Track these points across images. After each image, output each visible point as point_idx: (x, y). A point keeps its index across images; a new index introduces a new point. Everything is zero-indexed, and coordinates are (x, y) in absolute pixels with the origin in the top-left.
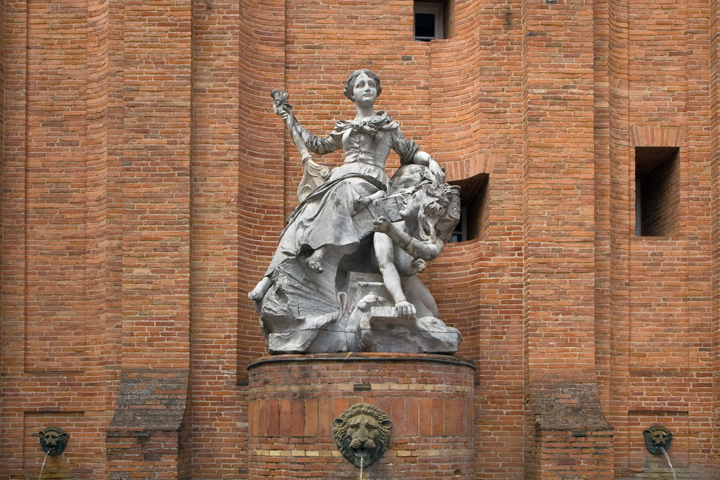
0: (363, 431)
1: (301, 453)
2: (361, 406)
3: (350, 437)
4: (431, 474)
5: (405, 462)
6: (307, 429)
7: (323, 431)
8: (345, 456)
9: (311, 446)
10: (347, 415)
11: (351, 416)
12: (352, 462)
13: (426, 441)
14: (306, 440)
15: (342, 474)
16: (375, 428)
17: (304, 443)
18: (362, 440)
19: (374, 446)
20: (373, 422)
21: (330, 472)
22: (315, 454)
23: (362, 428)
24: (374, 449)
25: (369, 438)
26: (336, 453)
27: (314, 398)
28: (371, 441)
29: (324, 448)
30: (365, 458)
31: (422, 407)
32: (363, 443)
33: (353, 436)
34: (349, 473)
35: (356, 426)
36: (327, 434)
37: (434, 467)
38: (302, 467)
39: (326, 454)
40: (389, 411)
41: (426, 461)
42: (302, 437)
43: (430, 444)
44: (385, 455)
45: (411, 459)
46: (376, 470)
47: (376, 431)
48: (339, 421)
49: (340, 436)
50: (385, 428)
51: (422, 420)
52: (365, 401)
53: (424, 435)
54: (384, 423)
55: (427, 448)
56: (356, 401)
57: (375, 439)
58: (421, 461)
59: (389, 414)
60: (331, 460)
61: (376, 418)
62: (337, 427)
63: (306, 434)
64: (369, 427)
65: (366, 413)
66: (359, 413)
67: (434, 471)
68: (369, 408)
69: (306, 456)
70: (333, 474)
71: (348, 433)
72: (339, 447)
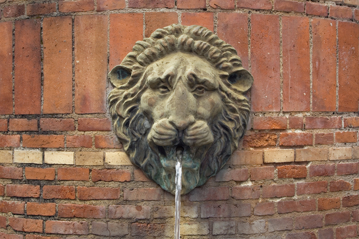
0: (183, 97)
1: (32, 156)
2: (177, 32)
3: (148, 115)
4: (334, 204)
5: (281, 176)
6: (46, 95)
7: (85, 100)
8: (136, 165)
9: (57, 139)
10: (141, 56)
11: (151, 58)
12: (154, 180)
13: (326, 124)
14: (45, 123)
15: (130, 211)
16: (212, 89)
17: (40, 131)
18: (180, 122)
19: (211, 138)
20: (208, 73)
21: (102, 206)
22: (65, 158)
23: (180, 87)
24: (209, 147)
25: (198, 116)
26: (116, 158)
27: (63, 16)
28: (202, 125)
29: (86, 144)
30: (187, 172)
31: (318, 42)
32: (181, 131)
33: (156, 112)
34: (146, 207)
35: (164, 85)
36: (94, 107)
37: (343, 187)
38: (34, 190)
39: (92, 159)
40: (243, 47)
41: (326, 173)
42: (37, 116)
43: (334, 132)
44: (236, 160)
45: (293, 169)
46: (212, 201)
47: (215, 98)
48: (122, 72)
49: (124, 112)
50: (237, 91)
51: (317, 72)
52: (186, 20)
53: (321, 108)
54: (234, 78)
55: (326, 140)
56: (164, 20)
57: (213, 121)
58: (316, 173)
59: (245, 55)
60: (103, 173)
61: (215, 62)
62: (118, 89)
63: (45, 108)
64: (197, 85)
65: (190, 50)
66: (171, 49)
67: (341, 196)
68: (197, 36)
69: (45, 165)
70: (108, 212)
71: (143, 105)
72: (122, 142)
